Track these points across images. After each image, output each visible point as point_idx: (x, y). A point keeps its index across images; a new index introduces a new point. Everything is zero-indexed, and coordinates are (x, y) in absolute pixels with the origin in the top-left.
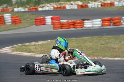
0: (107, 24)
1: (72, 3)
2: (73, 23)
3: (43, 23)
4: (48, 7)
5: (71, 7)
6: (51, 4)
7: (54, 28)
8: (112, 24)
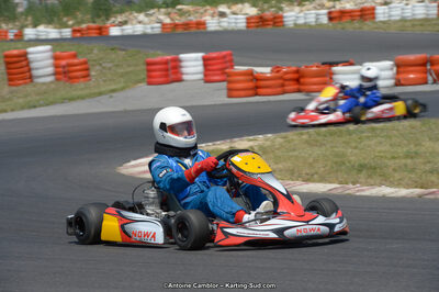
0: (412, 76)
1: (223, 8)
2: (296, 76)
3: (172, 77)
4: (140, 22)
5: (225, 23)
6: (151, 15)
7: (231, 93)
8: (430, 78)
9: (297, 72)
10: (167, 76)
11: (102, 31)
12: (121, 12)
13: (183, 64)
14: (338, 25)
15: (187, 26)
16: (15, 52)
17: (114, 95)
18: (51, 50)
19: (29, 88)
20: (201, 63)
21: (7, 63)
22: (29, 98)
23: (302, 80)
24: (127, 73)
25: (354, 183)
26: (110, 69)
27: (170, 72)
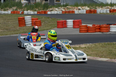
1: (80, 8)
4: (56, 11)
5: (80, 12)
6: (59, 9)
7: (80, 31)
9: (100, 26)
10: (63, 26)
11: (45, 13)
12: (51, 7)
13: (67, 23)
14: (112, 14)
15: (69, 12)
16: (21, 17)
17: (47, 30)
18: (31, 17)
19: (24, 27)
20: (73, 22)
21: (19, 20)
22: (24, 30)
23: (101, 29)
24: (52, 24)
25: (114, 59)
26: (47, 23)
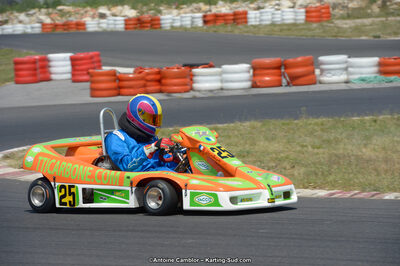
0: (267, 78)
1: (103, 10)
2: (158, 77)
3: (40, 76)
4: (20, 22)
5: (104, 24)
6: (32, 15)
7: (94, 92)
8: (284, 81)
9: (159, 73)
10: (35, 75)
13: (51, 64)
20: (69, 63)
23: (163, 81)
27: (38, 71)
